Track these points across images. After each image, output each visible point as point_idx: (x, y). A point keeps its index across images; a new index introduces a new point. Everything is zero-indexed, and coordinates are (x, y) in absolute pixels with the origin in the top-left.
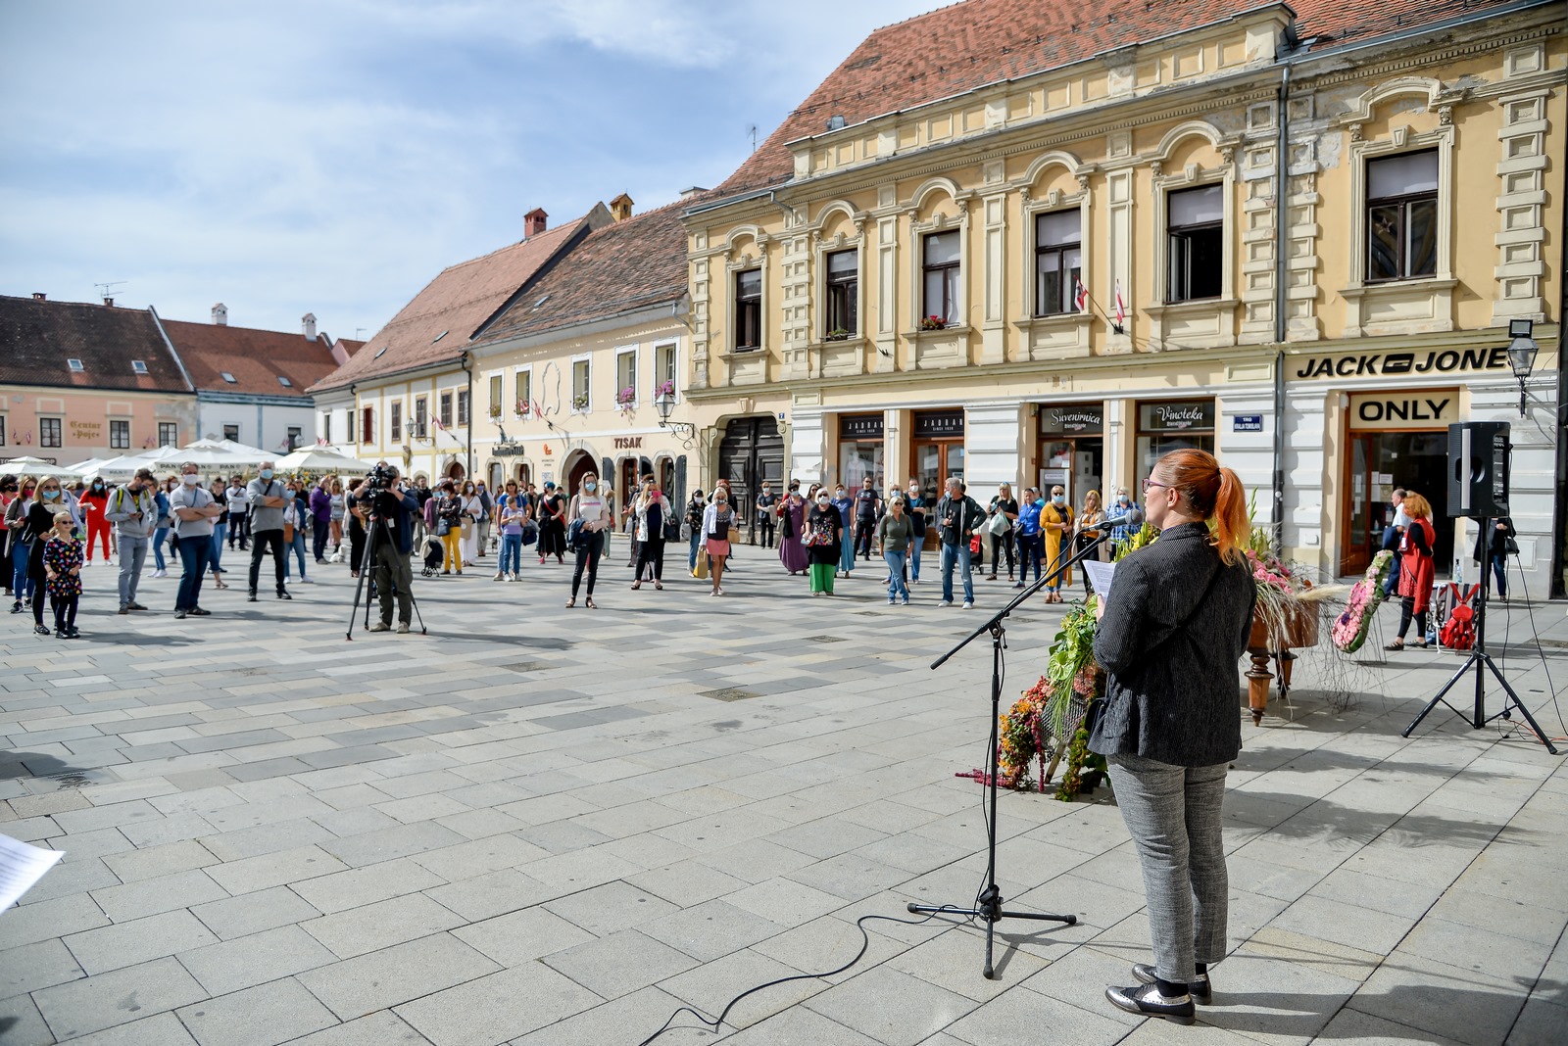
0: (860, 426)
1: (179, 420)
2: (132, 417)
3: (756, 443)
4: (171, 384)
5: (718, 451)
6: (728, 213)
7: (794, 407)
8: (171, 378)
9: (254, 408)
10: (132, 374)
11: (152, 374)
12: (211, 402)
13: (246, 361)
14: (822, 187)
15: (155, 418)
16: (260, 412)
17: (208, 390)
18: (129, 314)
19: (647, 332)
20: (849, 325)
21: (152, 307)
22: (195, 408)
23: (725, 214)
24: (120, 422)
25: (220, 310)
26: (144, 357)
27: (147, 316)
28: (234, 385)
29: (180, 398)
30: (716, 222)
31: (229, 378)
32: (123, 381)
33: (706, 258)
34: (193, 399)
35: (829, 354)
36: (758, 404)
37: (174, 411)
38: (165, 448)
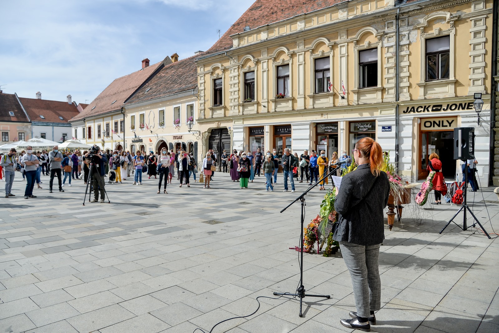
0: (256, 131)
1: (26, 131)
2: (9, 131)
3: (221, 137)
4: (22, 120)
5: (208, 140)
6: (211, 59)
7: (234, 125)
8: (22, 117)
9: (51, 127)
10: (9, 116)
11: (16, 116)
12: (36, 125)
13: (48, 111)
14: (243, 50)
15: (17, 131)
16: (53, 128)
17: (35, 121)
18: (8, 96)
19: (184, 100)
20: (252, 97)
21: (15, 93)
22: (31, 127)
23: (210, 60)
24: (5, 132)
25: (39, 94)
26: (13, 110)
27: (14, 96)
28: (44, 119)
29: (25, 124)
30: (207, 62)
31: (42, 117)
32: (6, 119)
33: (204, 75)
34: (30, 124)
35: (245, 107)
36: (221, 124)
37: (24, 128)
38: (21, 141)
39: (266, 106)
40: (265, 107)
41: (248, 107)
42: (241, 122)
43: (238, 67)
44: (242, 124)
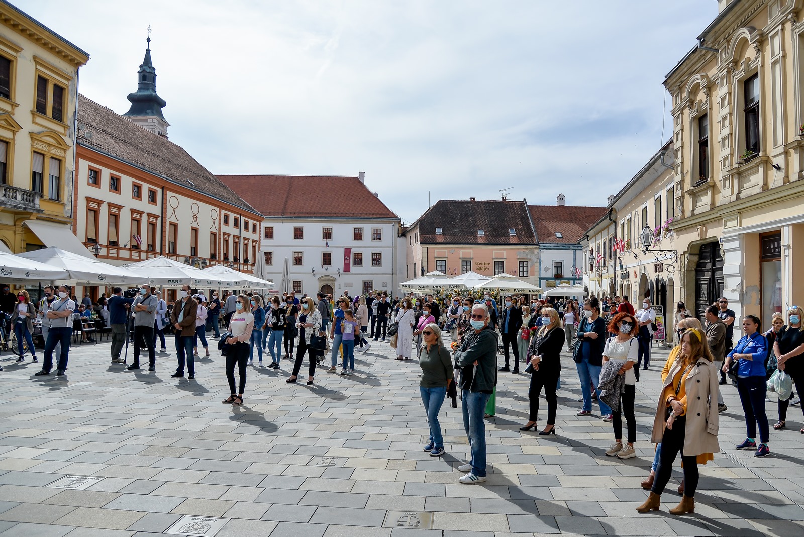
0: (774, 245)
1: (530, 260)
2: (505, 259)
3: (714, 265)
4: (526, 241)
5: (694, 273)
6: (685, 70)
7: (724, 230)
8: (527, 237)
9: (572, 252)
10: (508, 236)
11: (518, 235)
12: (547, 249)
13: (571, 225)
14: (730, 21)
15: (517, 259)
16: (575, 254)
17: (545, 242)
18: (513, 203)
19: (665, 180)
20: (756, 148)
21: (524, 199)
22: (538, 253)
24: (499, 262)
25: (561, 198)
26: (516, 227)
27: (522, 204)
28: (562, 239)
29: (530, 247)
30: (682, 80)
31: (559, 235)
32: (502, 240)
33: (680, 112)
34: (537, 248)
35: (744, 177)
36: (709, 231)
37: (527, 255)
39: (782, 165)
40: (778, 168)
41: (751, 178)
42: (735, 223)
43: (726, 70)
44: (738, 227)
